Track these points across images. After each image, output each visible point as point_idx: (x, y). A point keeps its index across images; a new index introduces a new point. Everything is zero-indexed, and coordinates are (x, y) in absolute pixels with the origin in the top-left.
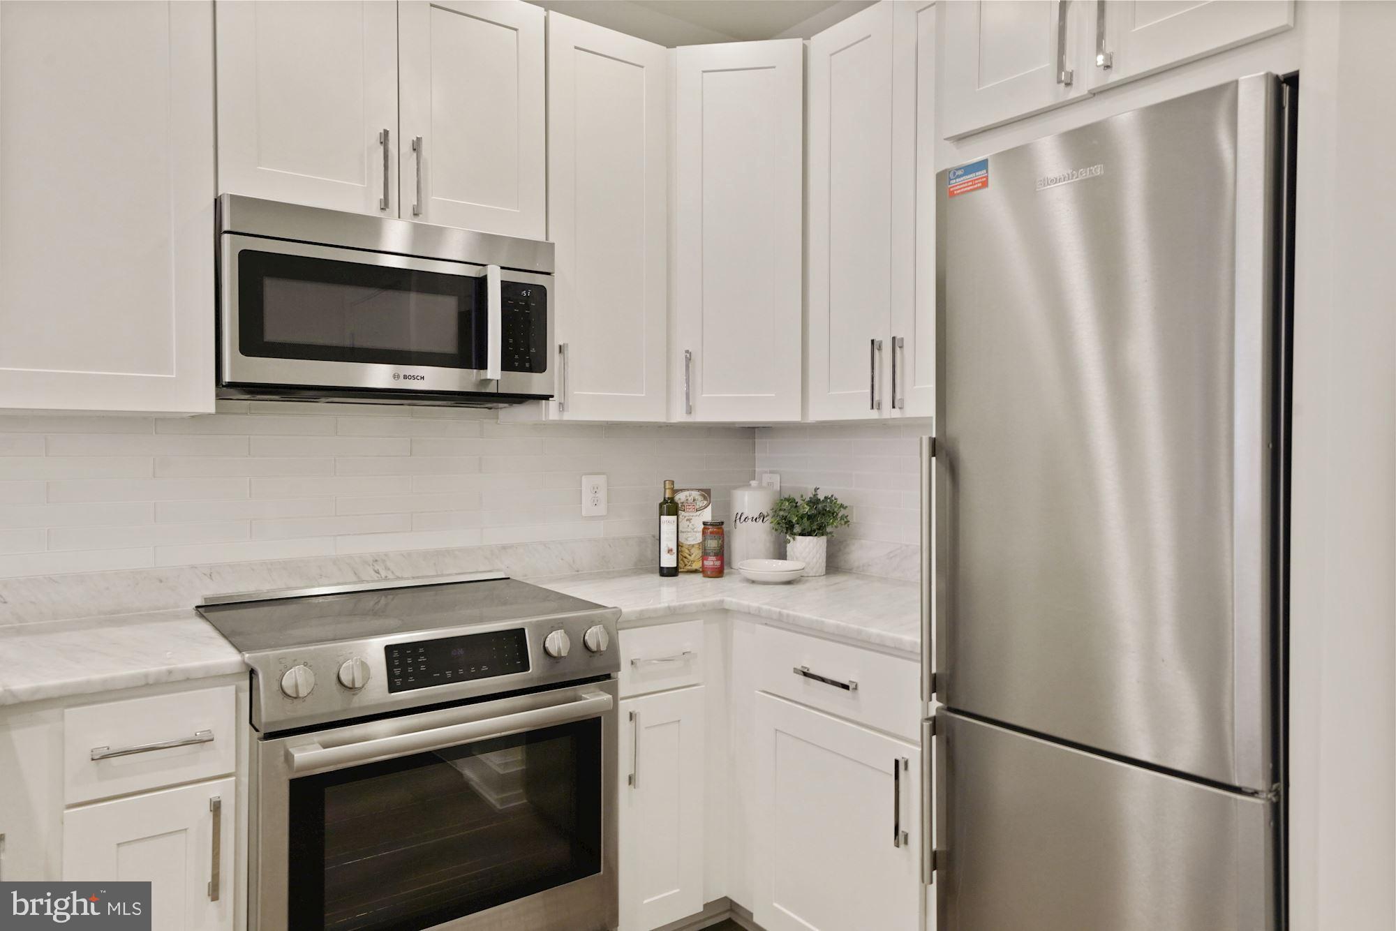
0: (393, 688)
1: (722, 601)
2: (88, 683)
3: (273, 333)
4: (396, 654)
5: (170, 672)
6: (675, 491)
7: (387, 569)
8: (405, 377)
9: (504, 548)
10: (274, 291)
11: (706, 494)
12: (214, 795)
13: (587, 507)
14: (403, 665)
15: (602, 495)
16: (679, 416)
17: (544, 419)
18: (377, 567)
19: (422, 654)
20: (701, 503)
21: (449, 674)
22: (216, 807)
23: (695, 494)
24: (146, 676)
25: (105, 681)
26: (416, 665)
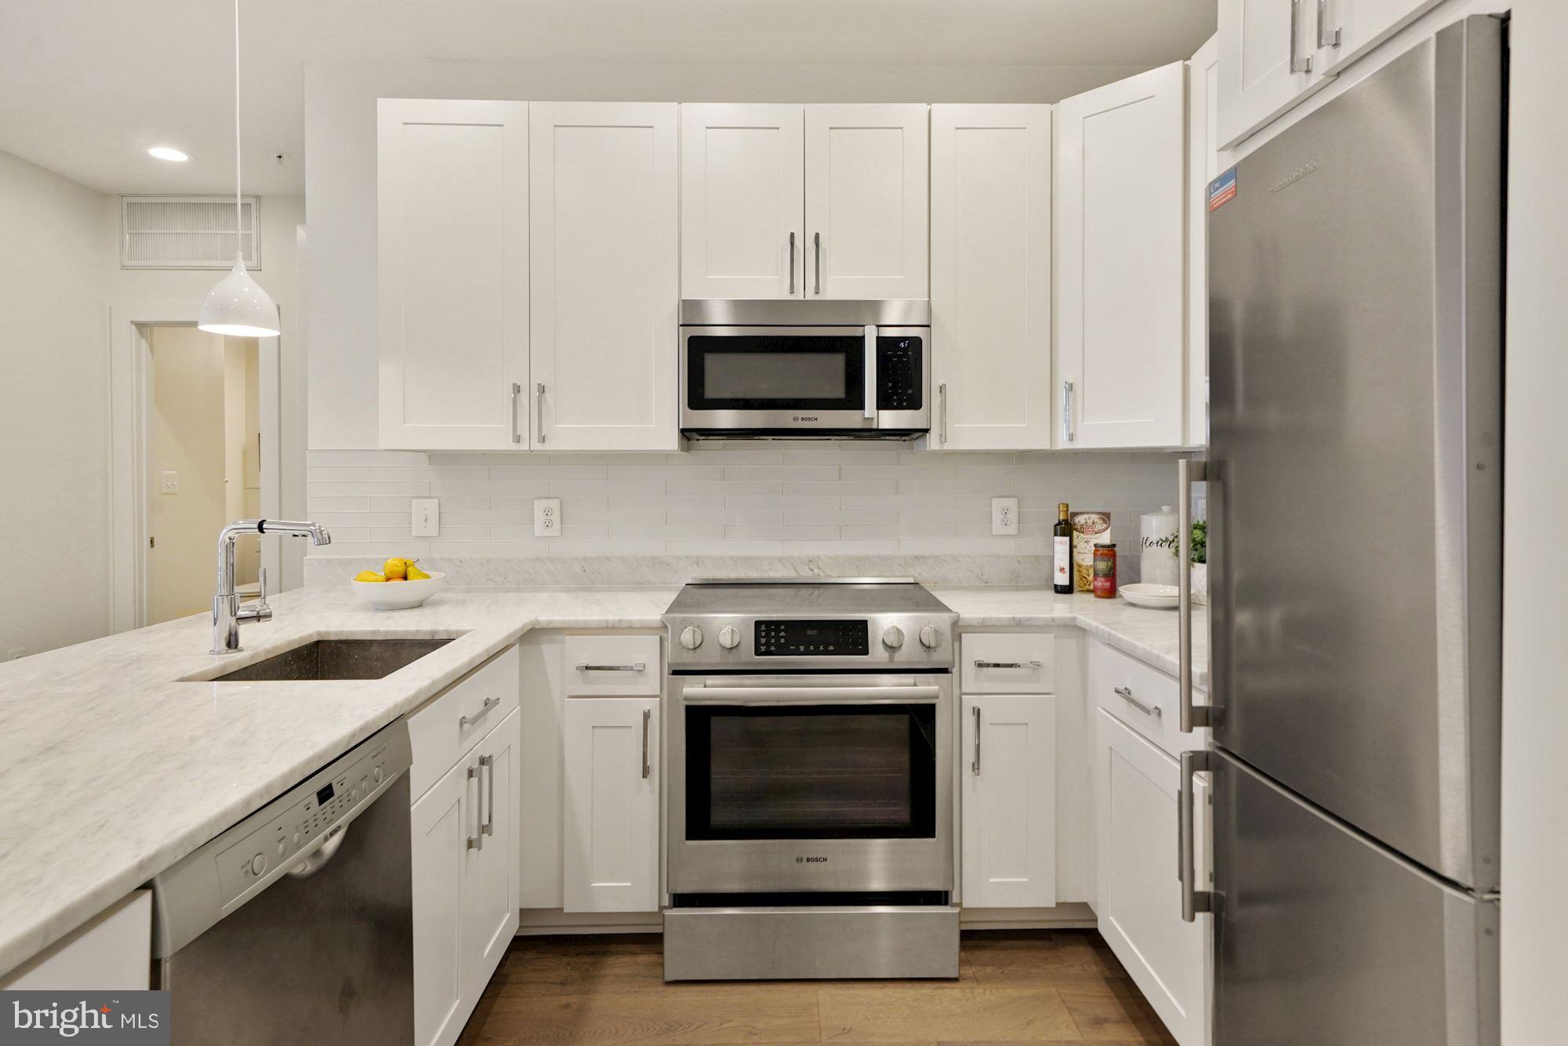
0: (758, 653)
1: (1074, 619)
2: (576, 621)
3: (711, 392)
4: (763, 628)
5: (620, 621)
6: (1074, 514)
7: (819, 568)
8: (802, 419)
9: (917, 558)
10: (713, 362)
11: (1106, 517)
12: (646, 708)
13: (997, 527)
14: (768, 636)
15: (1013, 516)
16: (1062, 444)
17: (928, 449)
18: (812, 566)
19: (783, 630)
20: (1100, 526)
21: (802, 648)
22: (647, 716)
23: (1094, 517)
24: (607, 621)
25: (585, 622)
26: (777, 638)
